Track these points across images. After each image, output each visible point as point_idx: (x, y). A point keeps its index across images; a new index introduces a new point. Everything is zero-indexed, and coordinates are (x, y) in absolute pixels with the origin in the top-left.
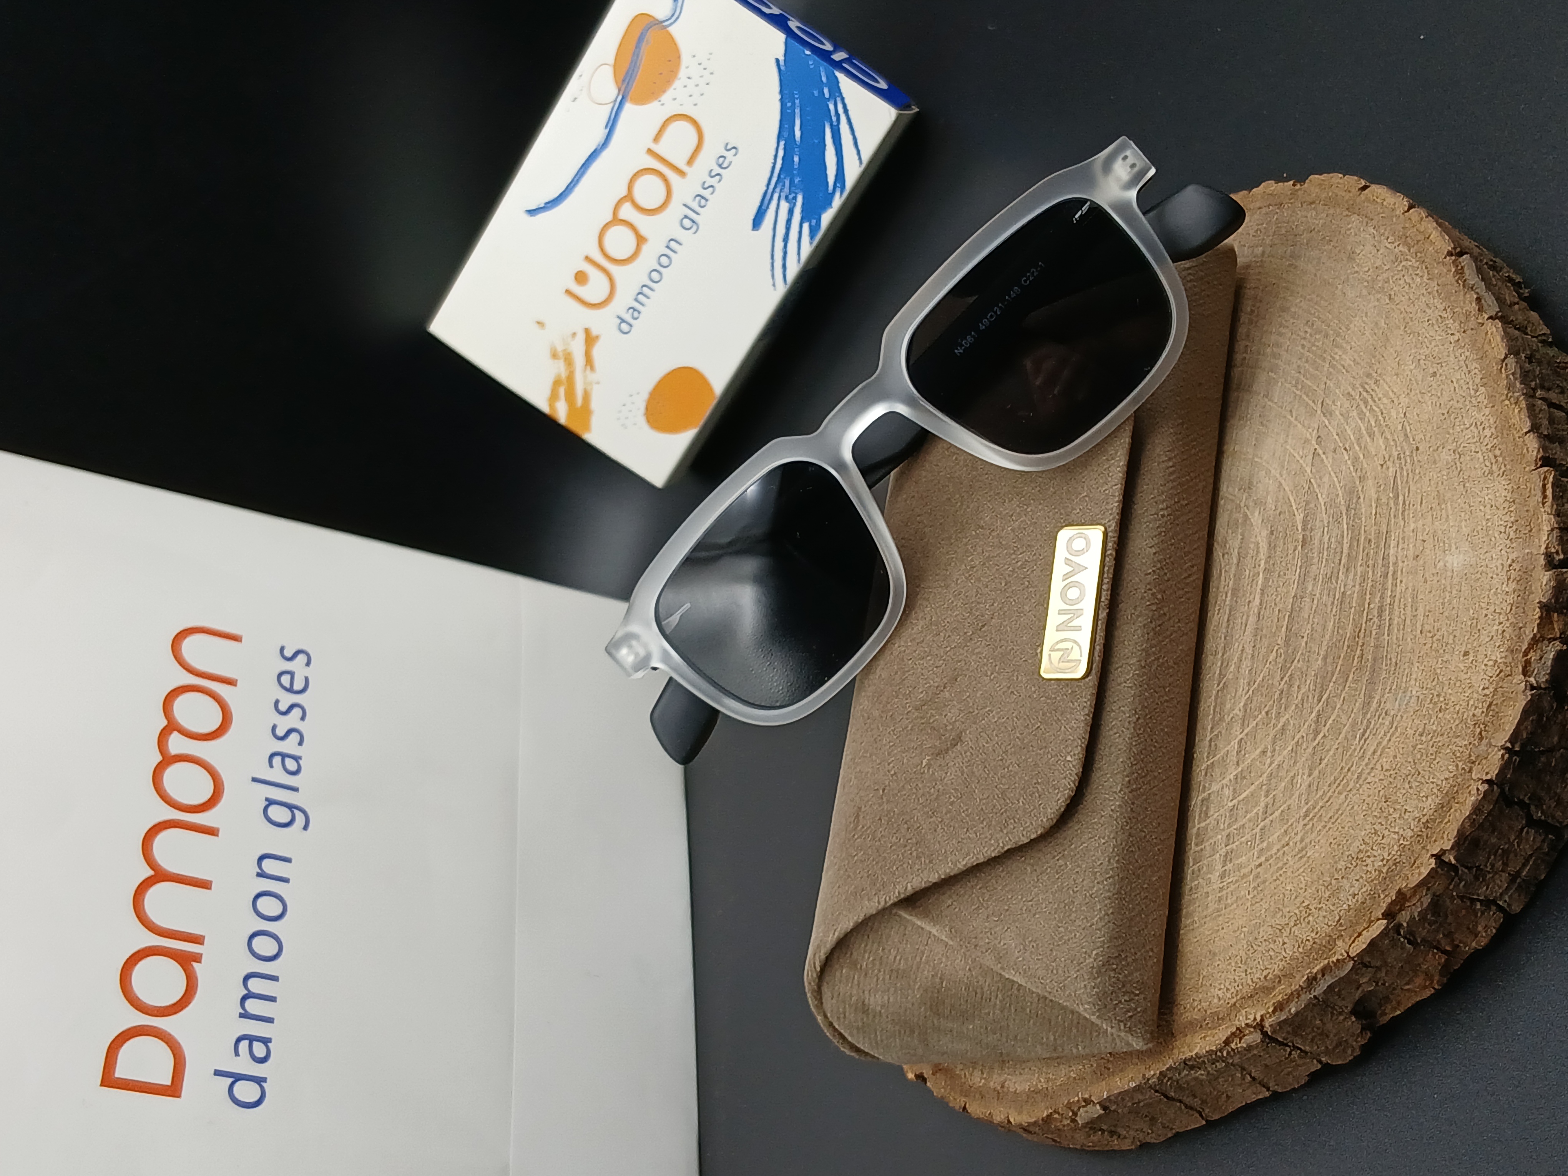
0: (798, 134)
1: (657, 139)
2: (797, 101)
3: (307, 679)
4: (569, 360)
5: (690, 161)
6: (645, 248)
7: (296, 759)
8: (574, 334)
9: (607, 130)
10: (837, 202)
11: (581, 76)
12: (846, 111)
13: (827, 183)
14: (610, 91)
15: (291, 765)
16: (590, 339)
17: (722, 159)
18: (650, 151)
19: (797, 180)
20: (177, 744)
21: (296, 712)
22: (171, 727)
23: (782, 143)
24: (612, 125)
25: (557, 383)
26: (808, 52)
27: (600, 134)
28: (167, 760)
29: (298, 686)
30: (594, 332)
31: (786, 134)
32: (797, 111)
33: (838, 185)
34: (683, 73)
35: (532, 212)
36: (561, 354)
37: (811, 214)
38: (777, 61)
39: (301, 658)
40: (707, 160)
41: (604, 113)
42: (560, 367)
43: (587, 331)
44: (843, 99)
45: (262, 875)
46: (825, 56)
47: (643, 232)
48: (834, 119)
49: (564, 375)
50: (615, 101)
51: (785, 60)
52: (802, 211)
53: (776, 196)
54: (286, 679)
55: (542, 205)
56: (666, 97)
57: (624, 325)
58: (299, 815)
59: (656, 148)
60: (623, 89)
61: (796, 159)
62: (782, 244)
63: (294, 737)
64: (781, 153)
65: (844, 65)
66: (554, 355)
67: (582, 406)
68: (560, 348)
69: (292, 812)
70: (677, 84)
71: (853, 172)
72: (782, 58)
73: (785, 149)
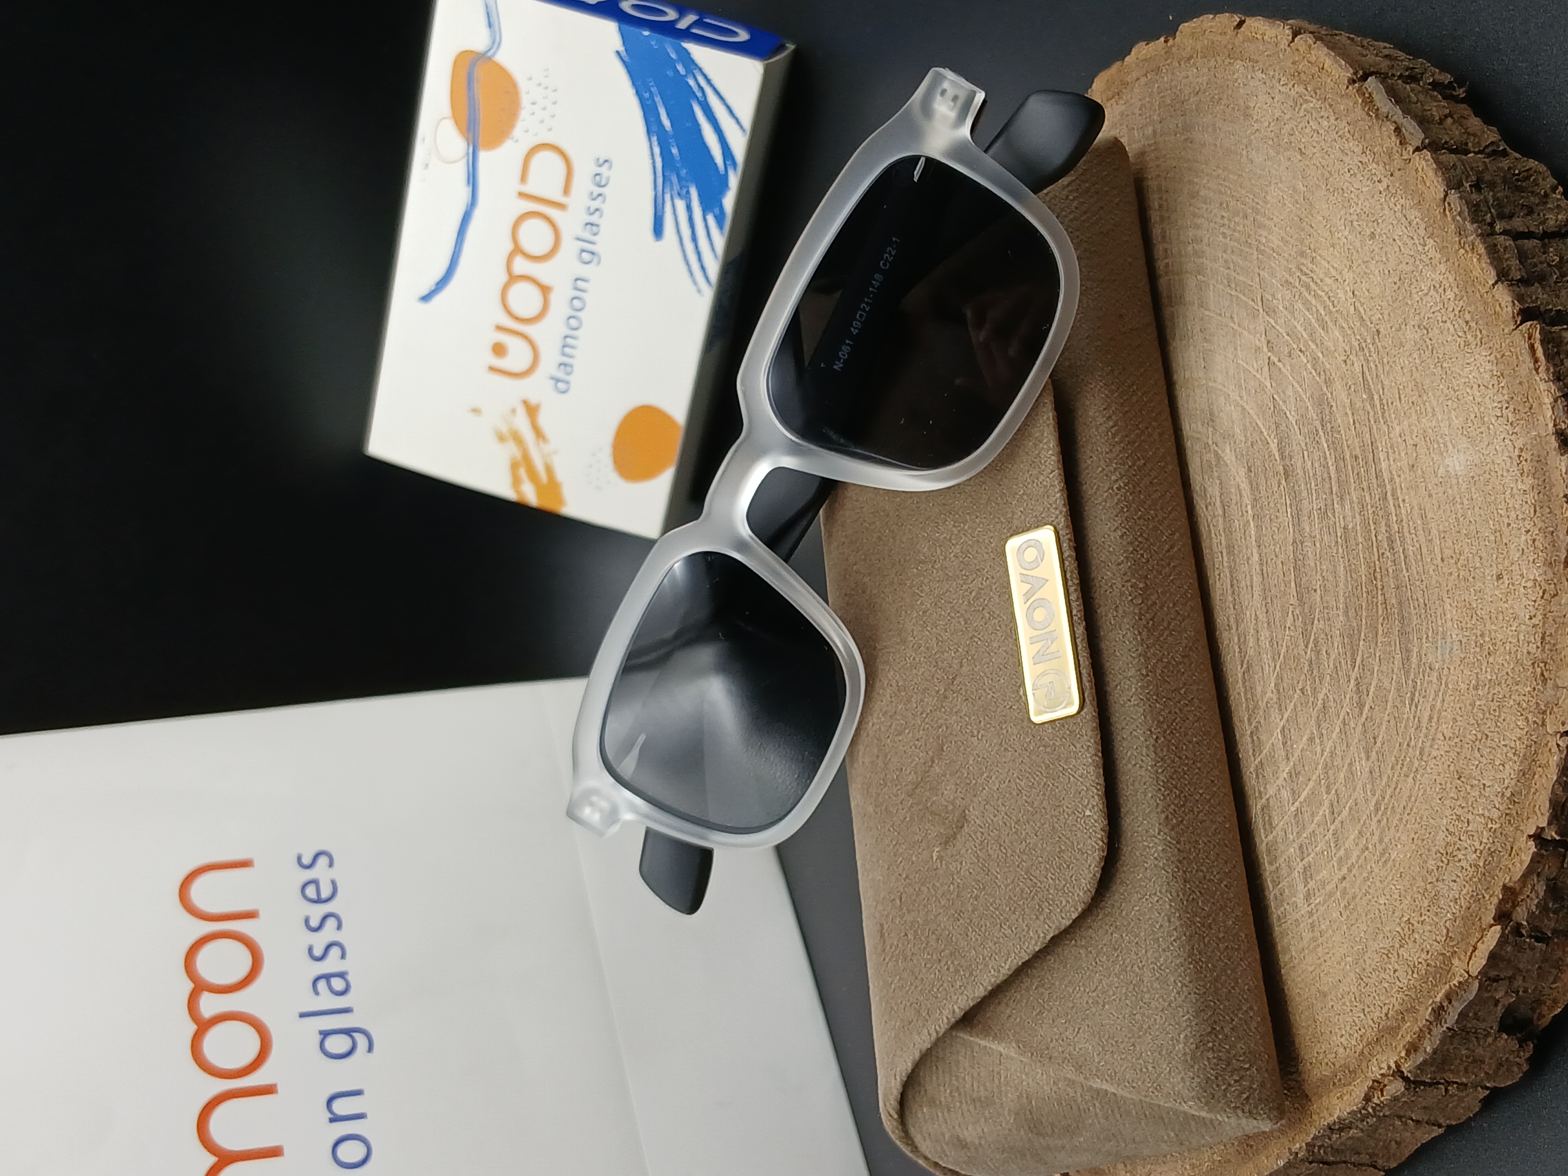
0: (666, 123)
1: (524, 178)
2: (654, 89)
3: (334, 883)
4: (517, 438)
5: (567, 190)
6: (553, 297)
7: (342, 975)
8: (514, 411)
9: (471, 189)
10: (734, 181)
11: (424, 139)
12: (708, 81)
13: (716, 165)
14: (456, 145)
15: (338, 984)
16: (532, 410)
17: (597, 178)
18: (522, 195)
19: (683, 172)
20: (209, 1005)
21: (331, 923)
22: (200, 987)
23: (654, 139)
24: (472, 179)
25: (514, 466)
26: (646, 33)
27: (464, 193)
28: (203, 1026)
29: (325, 893)
30: (533, 400)
31: (654, 128)
32: (658, 99)
33: (727, 163)
34: (525, 100)
35: (426, 298)
36: (507, 435)
37: (711, 202)
38: (618, 52)
39: (323, 861)
40: (582, 183)
41: (460, 171)
42: (510, 451)
43: (525, 403)
44: (700, 70)
45: (335, 1119)
46: (668, 29)
47: (545, 280)
48: (699, 94)
49: (518, 455)
50: (468, 154)
51: (626, 50)
52: (701, 203)
53: (668, 197)
54: (311, 892)
55: (433, 288)
56: (518, 131)
57: (560, 384)
58: (360, 1039)
59: (527, 189)
60: (471, 136)
61: (675, 151)
62: (693, 247)
63: (335, 952)
64: (657, 150)
65: (695, 31)
66: (501, 438)
67: (549, 481)
68: (504, 430)
69: (351, 1036)
70: (524, 114)
71: (739, 144)
72: (621, 49)
73: (659, 144)
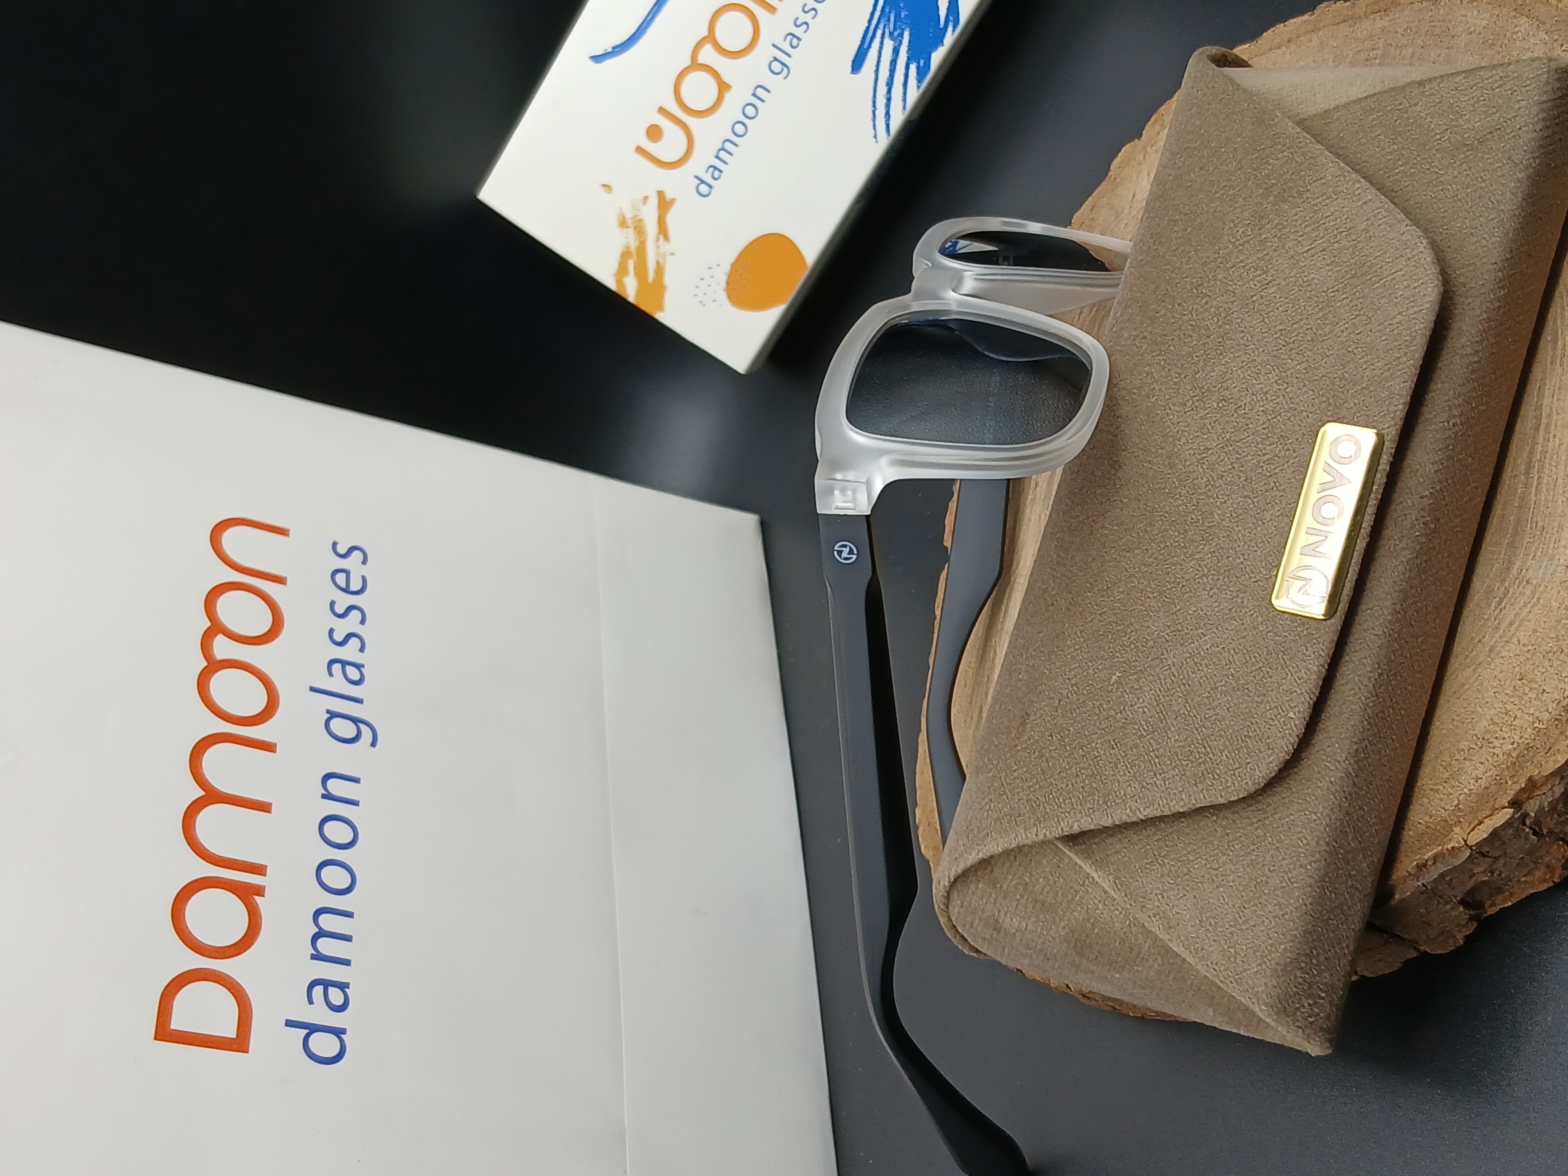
3: (364, 579)
4: (639, 229)
6: (728, 96)
7: (358, 666)
8: (646, 198)
10: (950, 38)
13: (939, 16)
15: (353, 673)
16: (664, 204)
19: (903, 15)
20: (223, 648)
21: (355, 615)
22: (216, 628)
25: (625, 255)
28: (213, 666)
29: (355, 586)
30: (669, 196)
33: (951, 18)
36: (629, 222)
37: (919, 52)
39: (357, 555)
42: (629, 237)
43: (661, 194)
45: (329, 797)
47: (726, 78)
49: (633, 245)
52: (909, 50)
53: (879, 33)
54: (340, 578)
57: (703, 186)
58: (365, 730)
62: (885, 89)
63: (354, 642)
66: (623, 224)
67: (654, 281)
68: (629, 216)
69: (358, 726)
